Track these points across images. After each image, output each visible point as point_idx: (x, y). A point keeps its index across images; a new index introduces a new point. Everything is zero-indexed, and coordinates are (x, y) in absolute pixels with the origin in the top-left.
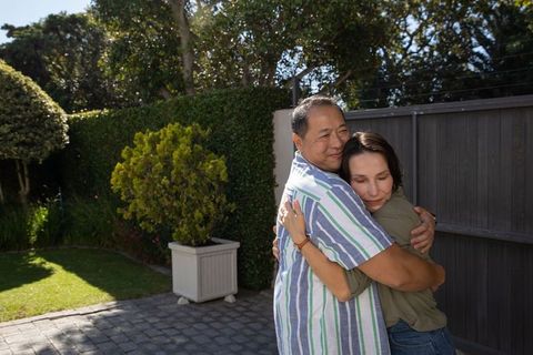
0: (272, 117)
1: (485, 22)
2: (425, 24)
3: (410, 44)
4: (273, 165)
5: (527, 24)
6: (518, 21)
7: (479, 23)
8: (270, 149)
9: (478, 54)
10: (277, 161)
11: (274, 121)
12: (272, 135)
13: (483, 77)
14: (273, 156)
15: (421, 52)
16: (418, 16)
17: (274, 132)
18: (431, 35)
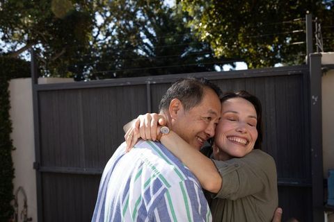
0: (7, 85)
1: (149, 23)
2: (108, 21)
3: (98, 33)
4: (10, 130)
5: (176, 26)
6: (170, 24)
7: (145, 23)
8: (6, 115)
9: (146, 44)
10: (13, 126)
11: (9, 89)
12: (8, 102)
13: (151, 60)
14: (10, 121)
15: (107, 40)
16: (103, 14)
17: (10, 99)
18: (113, 28)
